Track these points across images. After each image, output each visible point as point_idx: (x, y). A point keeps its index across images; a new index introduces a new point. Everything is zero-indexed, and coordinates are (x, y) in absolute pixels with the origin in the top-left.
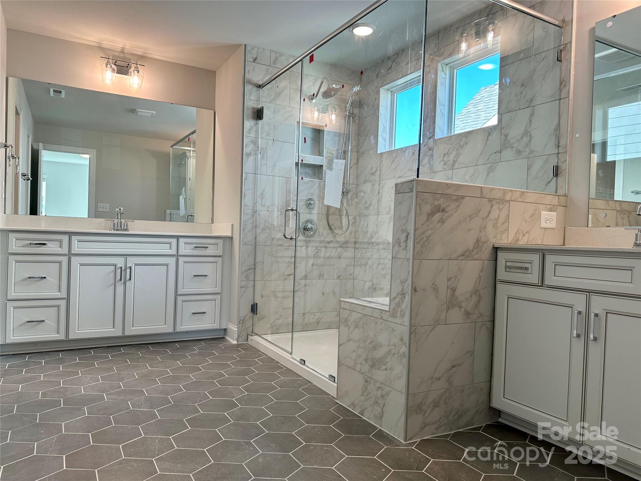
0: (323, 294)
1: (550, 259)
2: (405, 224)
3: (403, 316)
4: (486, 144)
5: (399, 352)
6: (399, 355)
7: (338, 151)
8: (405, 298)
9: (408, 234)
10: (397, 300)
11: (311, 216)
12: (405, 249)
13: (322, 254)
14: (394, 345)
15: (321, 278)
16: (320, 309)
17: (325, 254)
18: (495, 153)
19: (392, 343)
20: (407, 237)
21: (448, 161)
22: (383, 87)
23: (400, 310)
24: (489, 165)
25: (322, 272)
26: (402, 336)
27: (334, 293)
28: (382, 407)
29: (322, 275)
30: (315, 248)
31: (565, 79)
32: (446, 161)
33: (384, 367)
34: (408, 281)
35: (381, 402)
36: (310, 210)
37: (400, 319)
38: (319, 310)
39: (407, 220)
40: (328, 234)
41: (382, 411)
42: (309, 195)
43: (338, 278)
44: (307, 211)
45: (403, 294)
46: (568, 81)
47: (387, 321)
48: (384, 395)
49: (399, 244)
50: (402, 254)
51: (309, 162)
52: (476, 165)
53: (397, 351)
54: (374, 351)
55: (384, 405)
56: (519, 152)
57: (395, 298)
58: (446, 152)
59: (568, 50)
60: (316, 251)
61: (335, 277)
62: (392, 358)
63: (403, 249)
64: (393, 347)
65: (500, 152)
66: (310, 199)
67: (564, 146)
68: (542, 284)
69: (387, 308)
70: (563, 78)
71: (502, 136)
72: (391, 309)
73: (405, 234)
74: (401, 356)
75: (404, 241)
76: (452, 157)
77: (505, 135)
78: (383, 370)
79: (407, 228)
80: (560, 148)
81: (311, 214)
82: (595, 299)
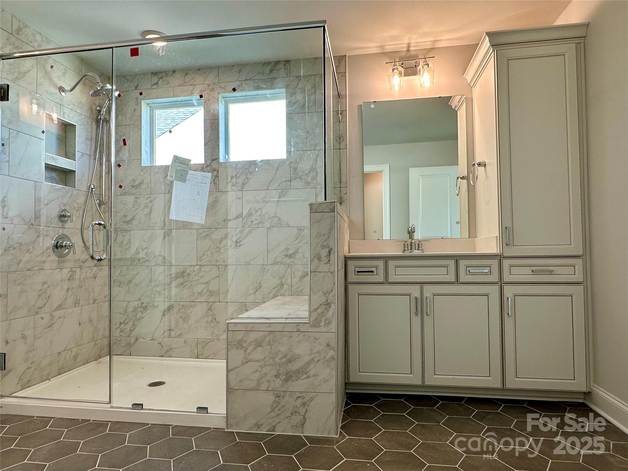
0: (80, 324)
1: (391, 263)
2: (326, 240)
3: (328, 323)
4: (276, 173)
5: (325, 358)
6: (326, 360)
7: (90, 157)
8: (330, 307)
9: (330, 250)
10: (319, 311)
11: (65, 231)
12: (328, 263)
13: (77, 276)
14: (318, 352)
15: (77, 305)
16: (77, 343)
17: (80, 275)
18: (285, 181)
19: (315, 350)
20: (330, 252)
21: (237, 183)
22: (144, 101)
23: (325, 319)
24: (280, 191)
25: (78, 298)
26: (329, 342)
27: (91, 320)
28: (304, 414)
29: (77, 302)
30: (69, 269)
31: (343, 135)
32: (234, 183)
33: (305, 376)
34: (334, 291)
35: (302, 410)
36: (63, 223)
37: (324, 327)
38: (75, 345)
39: (329, 237)
40: (83, 252)
41: (304, 418)
42: (62, 205)
43: (94, 303)
44: (60, 224)
45: (328, 304)
46: (345, 137)
47: (306, 333)
48: (306, 402)
49: (319, 259)
50: (324, 268)
51: (61, 165)
52: (267, 190)
53: (323, 357)
54: (289, 364)
55: (307, 411)
56: (308, 183)
57: (316, 309)
58: (234, 175)
59: (344, 116)
60: (71, 273)
61: (91, 302)
62: (315, 365)
63: (325, 263)
64: (317, 355)
65: (290, 181)
66: (64, 210)
67: (344, 183)
68: (386, 282)
69: (306, 321)
70: (341, 135)
71: (292, 169)
72: (312, 320)
73: (327, 250)
74: (328, 360)
75: (325, 255)
76: (240, 181)
77: (294, 168)
78: (302, 380)
79: (329, 244)
80: (342, 184)
81: (63, 228)
82: (426, 287)
